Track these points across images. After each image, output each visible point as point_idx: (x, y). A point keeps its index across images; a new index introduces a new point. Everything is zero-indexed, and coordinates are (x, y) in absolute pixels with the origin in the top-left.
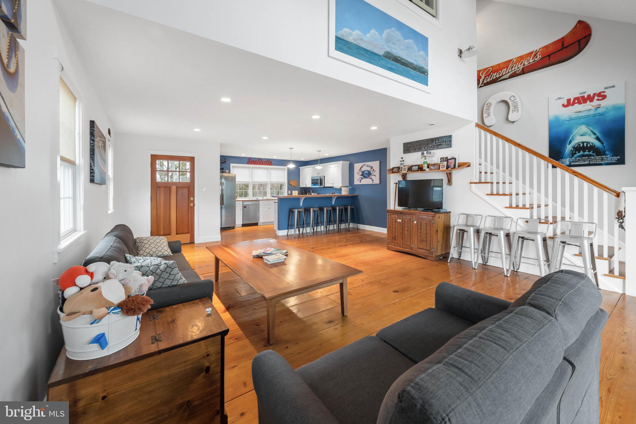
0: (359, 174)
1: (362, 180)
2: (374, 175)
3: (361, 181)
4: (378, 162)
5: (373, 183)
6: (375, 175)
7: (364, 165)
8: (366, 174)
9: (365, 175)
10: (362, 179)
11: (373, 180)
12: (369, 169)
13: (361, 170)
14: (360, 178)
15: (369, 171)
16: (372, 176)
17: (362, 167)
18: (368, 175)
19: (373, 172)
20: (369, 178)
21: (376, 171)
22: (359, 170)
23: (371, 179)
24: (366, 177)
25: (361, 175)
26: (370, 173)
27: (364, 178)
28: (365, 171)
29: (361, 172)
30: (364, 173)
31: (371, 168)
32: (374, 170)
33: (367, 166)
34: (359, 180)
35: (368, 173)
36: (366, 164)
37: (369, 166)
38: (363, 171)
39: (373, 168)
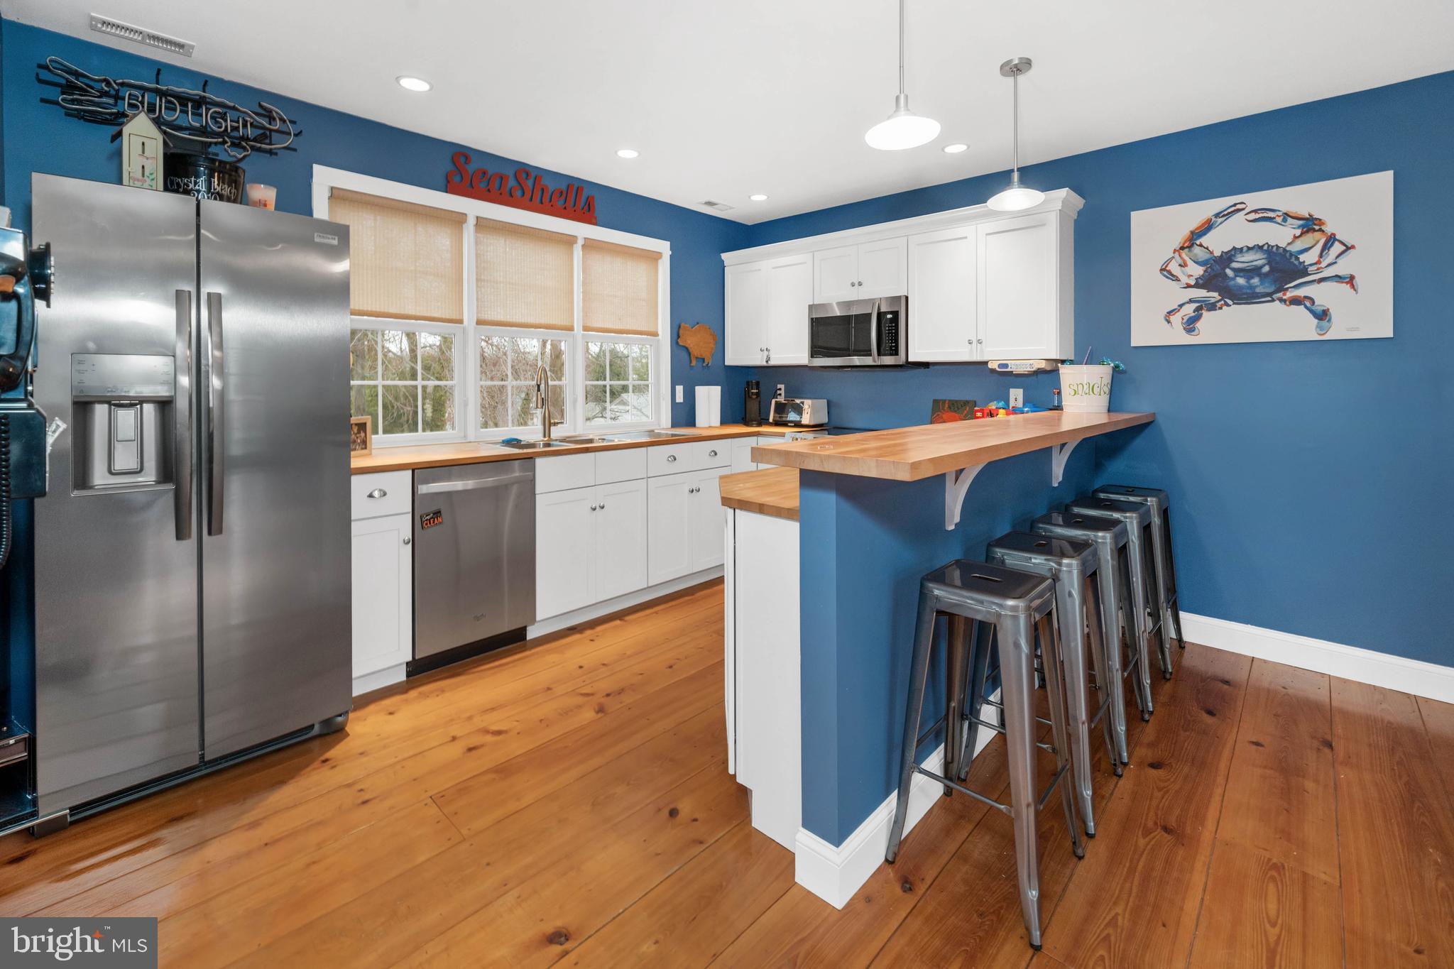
0: (1177, 279)
1: (1205, 313)
2: (1338, 278)
3: (1199, 325)
6: (1350, 280)
7: (1225, 215)
8: (1250, 272)
9: (1241, 281)
10: (1212, 307)
11: (1321, 316)
12: (1281, 236)
13: (1197, 250)
14: (1188, 303)
15: (1281, 250)
16: (1315, 287)
17: (1207, 227)
18: (1275, 281)
19: (1321, 256)
20: (1277, 302)
21: (1353, 247)
22: (1175, 251)
23: (1306, 307)
24: (1246, 294)
25: (1192, 282)
26: (1296, 263)
27: (1230, 302)
28: (1240, 255)
29: (1195, 262)
30: (1224, 269)
31: (1298, 232)
32: (1336, 242)
33: (1264, 216)
34: (1176, 319)
35: (1269, 263)
36: (1243, 209)
37: (1279, 220)
38: (1217, 253)
39: (1320, 230)
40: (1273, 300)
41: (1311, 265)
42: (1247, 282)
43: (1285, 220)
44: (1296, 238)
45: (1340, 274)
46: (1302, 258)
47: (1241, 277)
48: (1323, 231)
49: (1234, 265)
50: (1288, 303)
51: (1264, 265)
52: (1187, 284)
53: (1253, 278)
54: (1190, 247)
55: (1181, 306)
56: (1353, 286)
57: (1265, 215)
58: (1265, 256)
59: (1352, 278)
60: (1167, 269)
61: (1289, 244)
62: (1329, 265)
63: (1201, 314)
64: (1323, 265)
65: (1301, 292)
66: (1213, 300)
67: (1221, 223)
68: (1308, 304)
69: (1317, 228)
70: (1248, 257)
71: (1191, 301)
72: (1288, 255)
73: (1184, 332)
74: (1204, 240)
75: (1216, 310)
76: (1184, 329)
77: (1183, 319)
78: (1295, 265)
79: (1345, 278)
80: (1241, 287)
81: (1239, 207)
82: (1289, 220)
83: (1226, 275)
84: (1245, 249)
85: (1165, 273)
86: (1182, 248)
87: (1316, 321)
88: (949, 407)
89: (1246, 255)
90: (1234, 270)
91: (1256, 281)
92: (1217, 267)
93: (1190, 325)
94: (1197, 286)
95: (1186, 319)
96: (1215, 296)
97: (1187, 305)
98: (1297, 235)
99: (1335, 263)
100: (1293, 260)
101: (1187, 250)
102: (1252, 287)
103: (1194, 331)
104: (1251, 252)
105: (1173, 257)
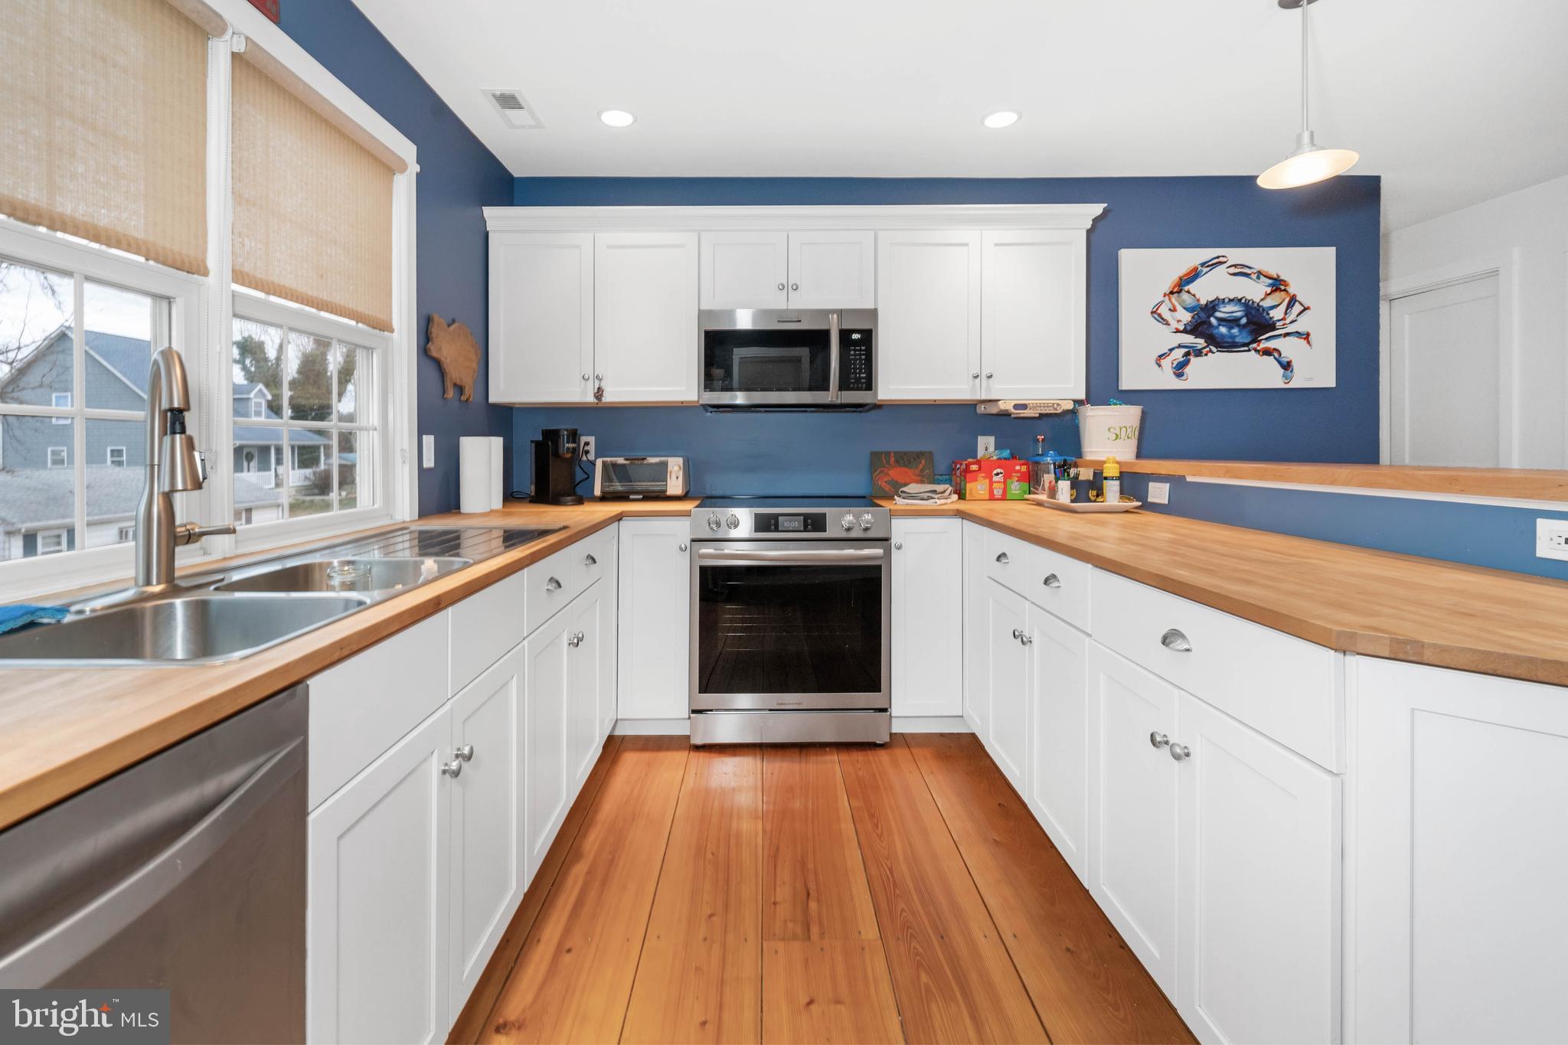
0: (1168, 324)
1: (1193, 359)
2: (1298, 334)
3: (1187, 370)
4: (1325, 258)
5: (1291, 385)
6: (1306, 336)
7: (1210, 265)
8: (1231, 322)
9: (1223, 330)
10: (1199, 353)
11: (1287, 366)
12: (1255, 291)
13: (1185, 296)
14: (1177, 347)
15: (1256, 305)
16: (1282, 339)
17: (1193, 275)
18: (1251, 332)
19: (1286, 313)
20: (1253, 352)
21: (1308, 308)
22: (1165, 295)
23: (1275, 358)
24: (1228, 342)
25: (1182, 328)
26: (1267, 317)
27: (1214, 349)
28: (1223, 305)
29: (1184, 308)
30: (1209, 317)
31: (1269, 290)
32: (1297, 303)
33: (1242, 272)
34: (1167, 363)
35: (1246, 315)
36: (1225, 262)
37: (1254, 276)
38: (1203, 302)
39: (1285, 290)
40: (1249, 350)
41: (1279, 320)
42: (1229, 331)
43: (1258, 278)
44: (1268, 295)
45: (1299, 331)
46: (1272, 313)
47: (1224, 326)
48: (1287, 292)
49: (1218, 314)
50: (1261, 353)
51: (1242, 317)
52: (1176, 329)
53: (1232, 328)
54: (1179, 292)
55: (1171, 350)
56: (1308, 342)
57: (1243, 270)
58: (1243, 309)
59: (1308, 335)
60: (1158, 312)
61: (1262, 300)
62: (1292, 322)
63: (1189, 360)
64: (1288, 321)
65: (1271, 344)
66: (1200, 347)
67: (1207, 273)
68: (1276, 355)
69: (1283, 288)
70: (1229, 308)
71: (1180, 346)
72: (1261, 310)
73: (1174, 376)
74: (1191, 287)
75: (1201, 356)
76: (1174, 373)
77: (1173, 364)
78: (1266, 319)
79: (1304, 335)
80: (1223, 336)
81: (1221, 259)
82: (1262, 277)
83: (1210, 324)
84: (1227, 300)
85: (1156, 316)
86: (1172, 293)
87: (1283, 371)
88: (897, 461)
89: (1227, 306)
90: (1216, 318)
91: (1235, 331)
92: (1203, 315)
93: (1180, 369)
94: (1185, 331)
95: (1175, 363)
96: (1200, 342)
97: (1176, 350)
98: (1268, 292)
99: (1295, 321)
100: (1265, 314)
101: (1176, 295)
102: (1233, 337)
103: (1183, 375)
104: (1232, 304)
105: (1163, 302)
